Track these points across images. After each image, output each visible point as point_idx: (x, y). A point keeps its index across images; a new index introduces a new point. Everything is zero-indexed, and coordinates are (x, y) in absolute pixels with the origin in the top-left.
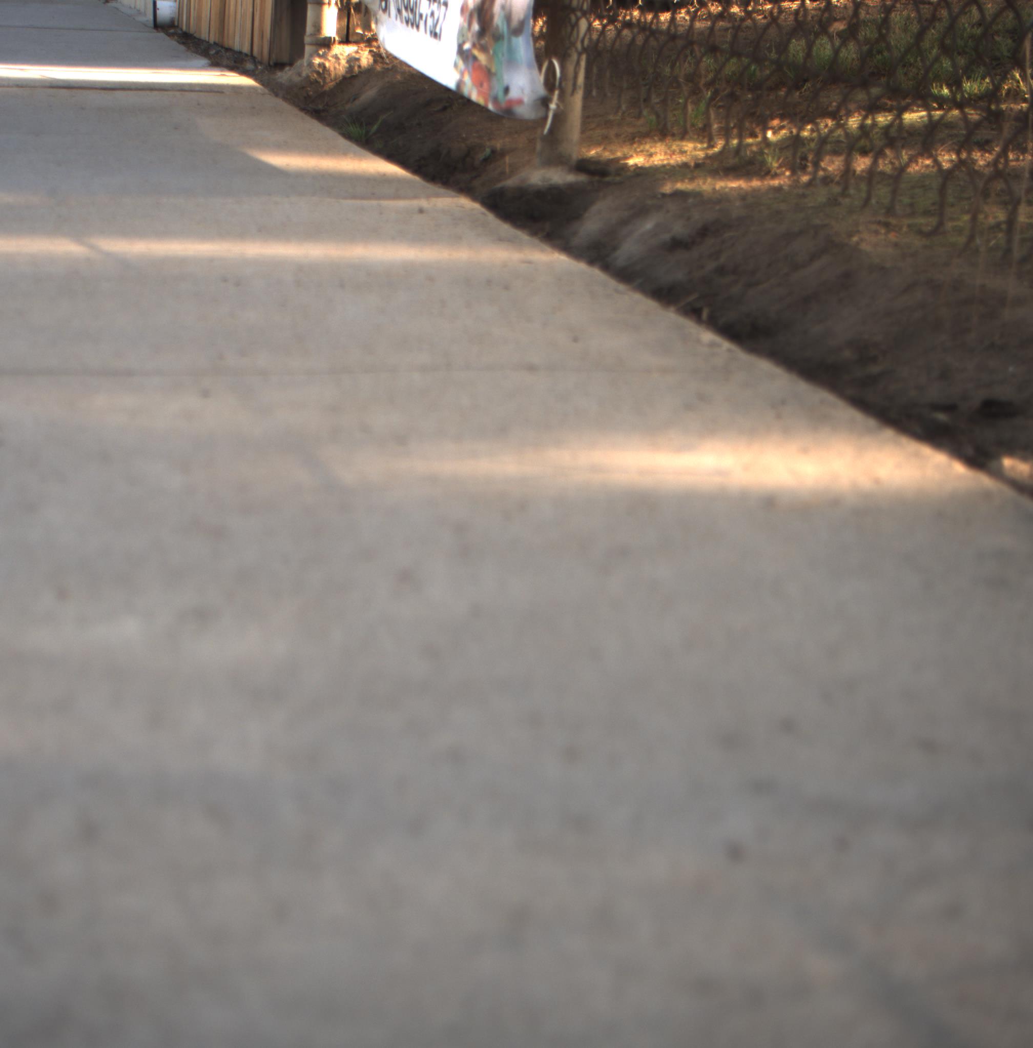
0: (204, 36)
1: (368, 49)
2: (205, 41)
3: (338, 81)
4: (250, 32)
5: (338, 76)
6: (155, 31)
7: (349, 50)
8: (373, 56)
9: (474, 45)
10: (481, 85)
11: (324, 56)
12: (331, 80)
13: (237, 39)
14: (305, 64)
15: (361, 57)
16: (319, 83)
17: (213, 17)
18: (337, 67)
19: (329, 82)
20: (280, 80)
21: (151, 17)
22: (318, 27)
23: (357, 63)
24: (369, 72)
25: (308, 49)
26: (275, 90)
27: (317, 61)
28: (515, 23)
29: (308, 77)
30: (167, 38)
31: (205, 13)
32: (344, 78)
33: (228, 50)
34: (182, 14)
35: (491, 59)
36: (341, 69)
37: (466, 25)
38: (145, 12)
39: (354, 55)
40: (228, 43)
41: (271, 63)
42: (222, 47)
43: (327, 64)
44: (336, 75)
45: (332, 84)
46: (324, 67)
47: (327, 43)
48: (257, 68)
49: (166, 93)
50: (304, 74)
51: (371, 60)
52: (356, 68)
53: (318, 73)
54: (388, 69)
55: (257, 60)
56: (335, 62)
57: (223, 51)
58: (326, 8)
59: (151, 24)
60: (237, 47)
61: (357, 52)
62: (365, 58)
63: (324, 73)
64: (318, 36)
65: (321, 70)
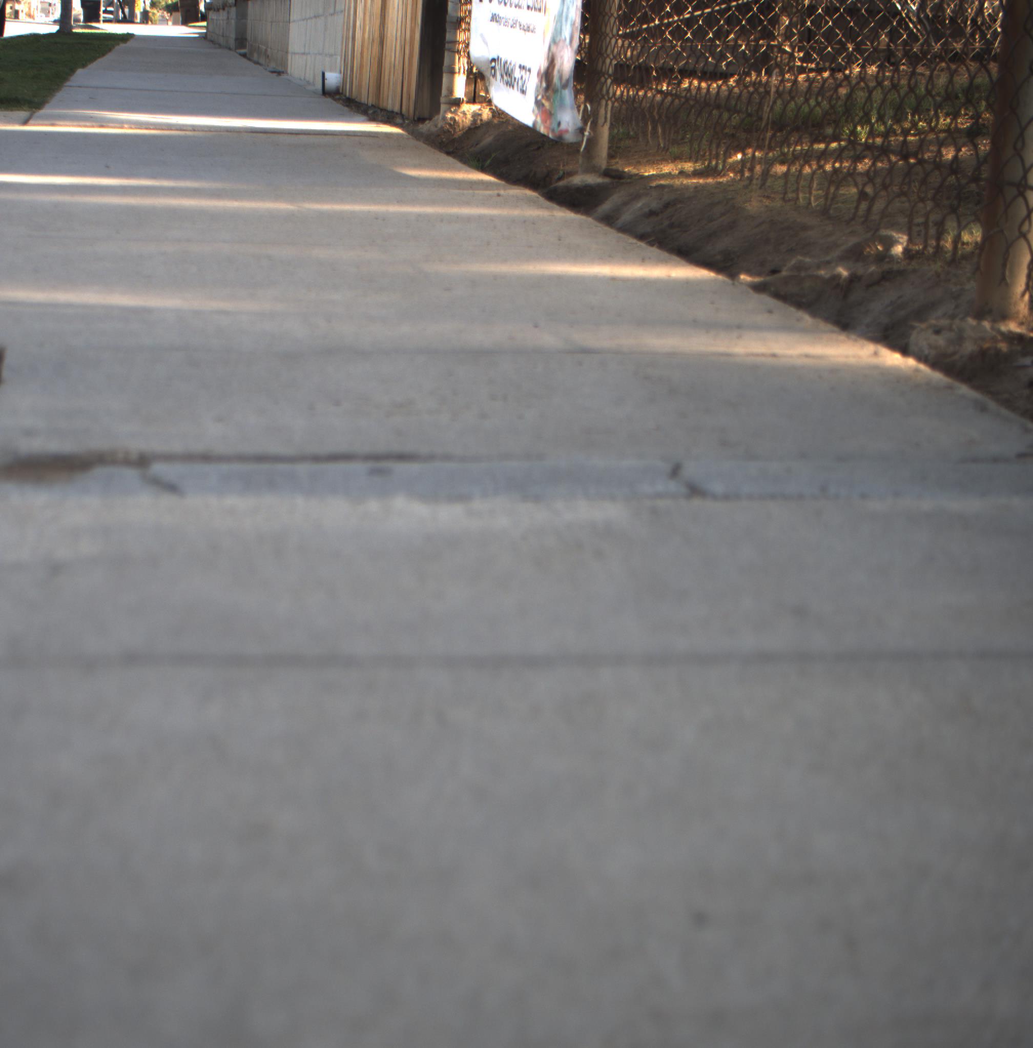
0: (364, 99)
1: (489, 107)
2: (364, 104)
3: (464, 131)
4: (400, 95)
5: (465, 127)
6: (324, 97)
7: (475, 108)
8: (492, 113)
9: (543, 97)
10: (546, 122)
11: (455, 112)
12: (460, 130)
13: (390, 101)
14: (440, 118)
15: (482, 113)
16: (451, 132)
17: (371, 84)
18: (465, 120)
19: (458, 132)
20: (421, 130)
21: (320, 86)
22: (451, 91)
23: (479, 117)
24: (488, 124)
25: (443, 107)
26: (418, 136)
27: (449, 116)
28: (564, 81)
29: (442, 127)
30: (334, 102)
32: (470, 129)
33: (382, 110)
34: (346, 84)
35: (552, 105)
36: (467, 121)
37: (540, 84)
38: (313, 82)
39: (477, 111)
40: (383, 104)
41: (416, 119)
42: (379, 108)
43: (457, 118)
44: (463, 126)
45: (460, 133)
46: (455, 120)
47: (458, 103)
48: (404, 122)
49: (337, 137)
50: (439, 125)
51: (490, 115)
52: (479, 122)
53: (450, 125)
54: (503, 122)
55: (405, 116)
56: (463, 117)
57: (379, 111)
58: (457, 76)
59: (320, 91)
60: (389, 108)
61: (480, 110)
62: (486, 114)
63: (454, 125)
64: (450, 97)
65: (452, 123)
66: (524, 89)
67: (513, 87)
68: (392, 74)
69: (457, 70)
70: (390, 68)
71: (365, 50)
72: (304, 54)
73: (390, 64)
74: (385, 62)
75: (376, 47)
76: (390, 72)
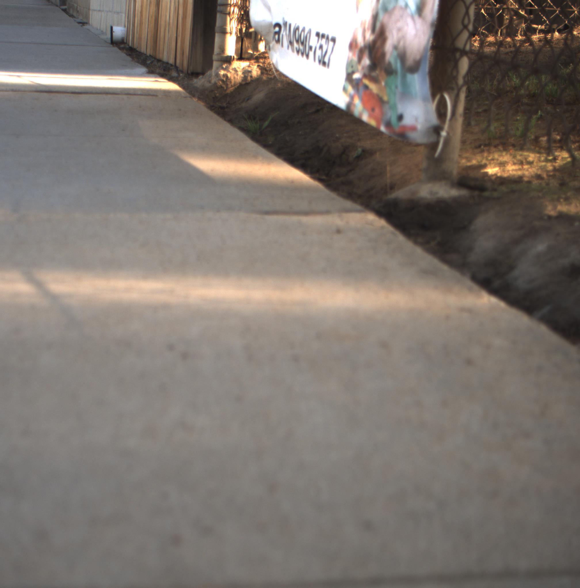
0: (143, 50)
1: (257, 64)
2: (144, 54)
3: (236, 87)
4: (175, 49)
5: (236, 83)
6: (111, 46)
7: (244, 65)
8: (260, 69)
9: (365, 76)
10: (372, 110)
11: (226, 69)
12: (232, 86)
13: (165, 53)
14: (213, 74)
15: (252, 70)
16: (224, 88)
17: (149, 38)
18: (236, 77)
19: (230, 88)
20: (196, 85)
21: (109, 36)
22: (222, 49)
23: (250, 74)
24: (258, 80)
25: (215, 64)
26: (193, 92)
27: (222, 72)
28: (410, 61)
29: (215, 83)
30: (119, 51)
31: (144, 36)
32: (241, 85)
33: (159, 61)
34: (129, 36)
35: (382, 89)
36: (239, 78)
39: (247, 68)
40: (159, 56)
41: (189, 72)
42: (155, 58)
43: (229, 75)
44: (235, 82)
45: (232, 89)
46: (227, 77)
47: (229, 60)
48: (179, 74)
50: (213, 81)
51: (259, 72)
52: (249, 78)
53: (223, 81)
55: (179, 69)
56: (235, 74)
58: (228, 36)
59: (110, 41)
60: (165, 59)
61: (249, 66)
62: (255, 71)
63: (226, 81)
64: (222, 55)
65: (225, 79)
66: (326, 60)
67: (307, 56)
68: (167, 31)
69: (228, 30)
70: (166, 25)
71: (144, 10)
72: (100, 11)
73: (166, 21)
74: (161, 21)
75: (153, 8)
76: (165, 29)
